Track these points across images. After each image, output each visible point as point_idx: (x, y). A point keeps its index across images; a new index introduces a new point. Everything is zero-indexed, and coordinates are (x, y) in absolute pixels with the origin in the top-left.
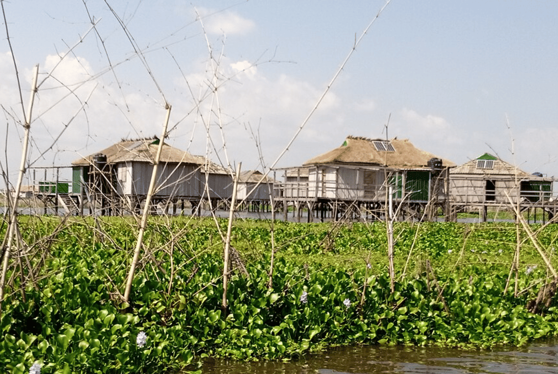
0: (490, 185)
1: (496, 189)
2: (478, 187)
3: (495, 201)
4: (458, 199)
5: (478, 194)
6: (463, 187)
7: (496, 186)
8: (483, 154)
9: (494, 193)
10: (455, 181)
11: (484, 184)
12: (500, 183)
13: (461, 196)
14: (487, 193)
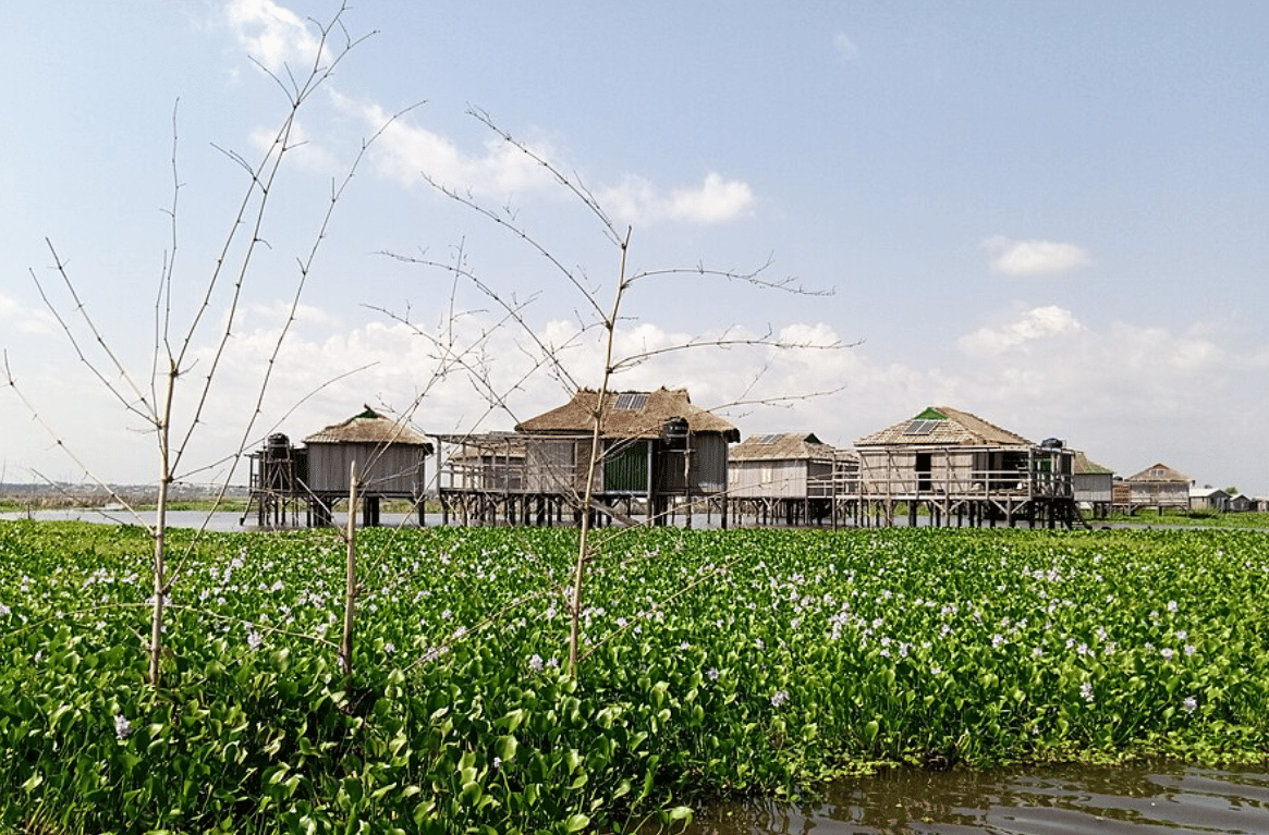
0: (924, 462)
1: (933, 470)
2: (902, 467)
3: (931, 491)
4: (872, 489)
5: (903, 479)
6: (880, 467)
7: (933, 464)
8: (925, 409)
9: (929, 476)
10: (867, 458)
11: (913, 461)
12: (938, 458)
13: (875, 483)
14: (921, 476)
